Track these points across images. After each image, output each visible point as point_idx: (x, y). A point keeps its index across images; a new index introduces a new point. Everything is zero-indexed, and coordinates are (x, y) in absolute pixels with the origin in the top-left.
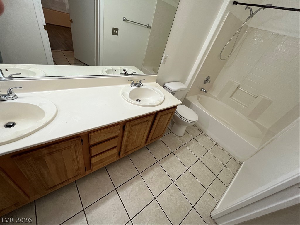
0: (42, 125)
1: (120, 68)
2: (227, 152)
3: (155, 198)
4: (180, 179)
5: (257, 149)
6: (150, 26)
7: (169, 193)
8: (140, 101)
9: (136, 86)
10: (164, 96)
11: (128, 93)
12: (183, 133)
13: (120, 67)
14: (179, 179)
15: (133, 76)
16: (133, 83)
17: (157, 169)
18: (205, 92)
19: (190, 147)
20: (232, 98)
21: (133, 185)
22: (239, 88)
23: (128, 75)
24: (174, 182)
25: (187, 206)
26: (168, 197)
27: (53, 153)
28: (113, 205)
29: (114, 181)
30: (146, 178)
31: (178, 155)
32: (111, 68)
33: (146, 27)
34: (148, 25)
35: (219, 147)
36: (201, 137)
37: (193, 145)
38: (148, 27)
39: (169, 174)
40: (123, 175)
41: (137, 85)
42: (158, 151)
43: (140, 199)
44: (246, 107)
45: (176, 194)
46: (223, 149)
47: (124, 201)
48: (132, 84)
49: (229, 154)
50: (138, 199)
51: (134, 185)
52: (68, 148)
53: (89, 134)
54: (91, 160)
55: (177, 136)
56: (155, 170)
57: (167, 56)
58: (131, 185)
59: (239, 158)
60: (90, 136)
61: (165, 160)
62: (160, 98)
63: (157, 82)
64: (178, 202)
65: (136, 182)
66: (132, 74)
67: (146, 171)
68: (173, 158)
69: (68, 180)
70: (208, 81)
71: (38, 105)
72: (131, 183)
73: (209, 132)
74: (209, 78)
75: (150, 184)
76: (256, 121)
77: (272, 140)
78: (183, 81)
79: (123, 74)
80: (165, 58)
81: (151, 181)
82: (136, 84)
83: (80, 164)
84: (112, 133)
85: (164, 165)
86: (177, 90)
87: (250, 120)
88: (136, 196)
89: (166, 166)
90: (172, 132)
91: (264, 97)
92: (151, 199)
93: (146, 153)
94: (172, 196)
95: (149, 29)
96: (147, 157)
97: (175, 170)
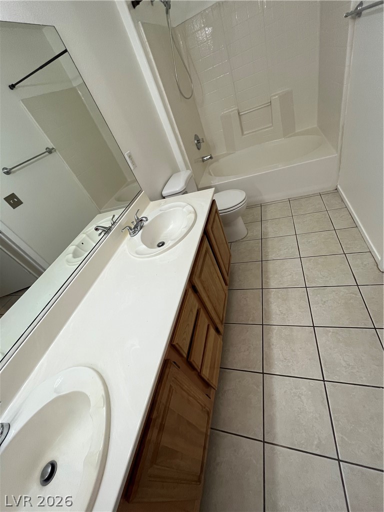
0: (104, 408)
1: (85, 235)
2: (309, 195)
3: (314, 327)
4: (307, 276)
5: (336, 155)
6: (51, 148)
7: (319, 303)
8: (163, 244)
9: (139, 228)
10: (186, 204)
11: (143, 247)
12: (245, 229)
13: (83, 233)
14: (307, 279)
15: (117, 223)
16: (131, 230)
17: (272, 296)
18: (211, 158)
19: (271, 235)
20: (245, 133)
21: (273, 344)
22: (241, 114)
23: (109, 229)
24: (306, 287)
25: (351, 293)
26: (324, 309)
27: (163, 423)
28: (285, 392)
29: (249, 368)
30: (275, 319)
31: (270, 256)
32: (74, 247)
33: (47, 153)
34: (46, 149)
35: (295, 199)
36: (266, 211)
37: (271, 229)
38: (50, 151)
39: (291, 285)
40: (248, 350)
41: (138, 225)
42: (247, 278)
43: (301, 348)
44: (271, 127)
45: (325, 296)
46: (302, 197)
47: (290, 373)
48: (131, 232)
49: (314, 195)
50: (300, 350)
51: (275, 344)
52: (171, 394)
53: (174, 343)
54: (203, 376)
55: (242, 239)
56: (272, 300)
57: (130, 153)
58: (272, 347)
59: (328, 186)
60: (177, 344)
61: (267, 278)
62: (184, 210)
63: (152, 200)
64: (339, 300)
65: (273, 338)
66: (114, 223)
67: (265, 314)
68: (271, 266)
69: (206, 434)
70: (201, 141)
71: (54, 396)
72: (269, 346)
73: (267, 197)
74: (197, 136)
75: (289, 321)
76: (296, 132)
77: (343, 127)
78: (175, 170)
79: (103, 234)
80: (130, 157)
81: (285, 317)
82: (136, 227)
83: (199, 398)
84: (191, 311)
85: (273, 283)
86: (185, 184)
87: (291, 136)
88: (293, 351)
89: (275, 282)
90: (231, 242)
91: (277, 95)
92: (311, 332)
93: (238, 295)
94: (325, 302)
95: (55, 153)
96: (245, 299)
97: (290, 275)
